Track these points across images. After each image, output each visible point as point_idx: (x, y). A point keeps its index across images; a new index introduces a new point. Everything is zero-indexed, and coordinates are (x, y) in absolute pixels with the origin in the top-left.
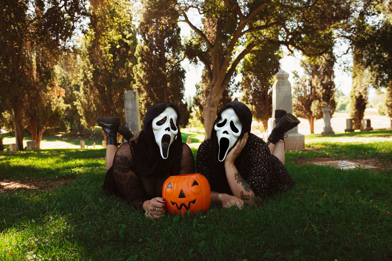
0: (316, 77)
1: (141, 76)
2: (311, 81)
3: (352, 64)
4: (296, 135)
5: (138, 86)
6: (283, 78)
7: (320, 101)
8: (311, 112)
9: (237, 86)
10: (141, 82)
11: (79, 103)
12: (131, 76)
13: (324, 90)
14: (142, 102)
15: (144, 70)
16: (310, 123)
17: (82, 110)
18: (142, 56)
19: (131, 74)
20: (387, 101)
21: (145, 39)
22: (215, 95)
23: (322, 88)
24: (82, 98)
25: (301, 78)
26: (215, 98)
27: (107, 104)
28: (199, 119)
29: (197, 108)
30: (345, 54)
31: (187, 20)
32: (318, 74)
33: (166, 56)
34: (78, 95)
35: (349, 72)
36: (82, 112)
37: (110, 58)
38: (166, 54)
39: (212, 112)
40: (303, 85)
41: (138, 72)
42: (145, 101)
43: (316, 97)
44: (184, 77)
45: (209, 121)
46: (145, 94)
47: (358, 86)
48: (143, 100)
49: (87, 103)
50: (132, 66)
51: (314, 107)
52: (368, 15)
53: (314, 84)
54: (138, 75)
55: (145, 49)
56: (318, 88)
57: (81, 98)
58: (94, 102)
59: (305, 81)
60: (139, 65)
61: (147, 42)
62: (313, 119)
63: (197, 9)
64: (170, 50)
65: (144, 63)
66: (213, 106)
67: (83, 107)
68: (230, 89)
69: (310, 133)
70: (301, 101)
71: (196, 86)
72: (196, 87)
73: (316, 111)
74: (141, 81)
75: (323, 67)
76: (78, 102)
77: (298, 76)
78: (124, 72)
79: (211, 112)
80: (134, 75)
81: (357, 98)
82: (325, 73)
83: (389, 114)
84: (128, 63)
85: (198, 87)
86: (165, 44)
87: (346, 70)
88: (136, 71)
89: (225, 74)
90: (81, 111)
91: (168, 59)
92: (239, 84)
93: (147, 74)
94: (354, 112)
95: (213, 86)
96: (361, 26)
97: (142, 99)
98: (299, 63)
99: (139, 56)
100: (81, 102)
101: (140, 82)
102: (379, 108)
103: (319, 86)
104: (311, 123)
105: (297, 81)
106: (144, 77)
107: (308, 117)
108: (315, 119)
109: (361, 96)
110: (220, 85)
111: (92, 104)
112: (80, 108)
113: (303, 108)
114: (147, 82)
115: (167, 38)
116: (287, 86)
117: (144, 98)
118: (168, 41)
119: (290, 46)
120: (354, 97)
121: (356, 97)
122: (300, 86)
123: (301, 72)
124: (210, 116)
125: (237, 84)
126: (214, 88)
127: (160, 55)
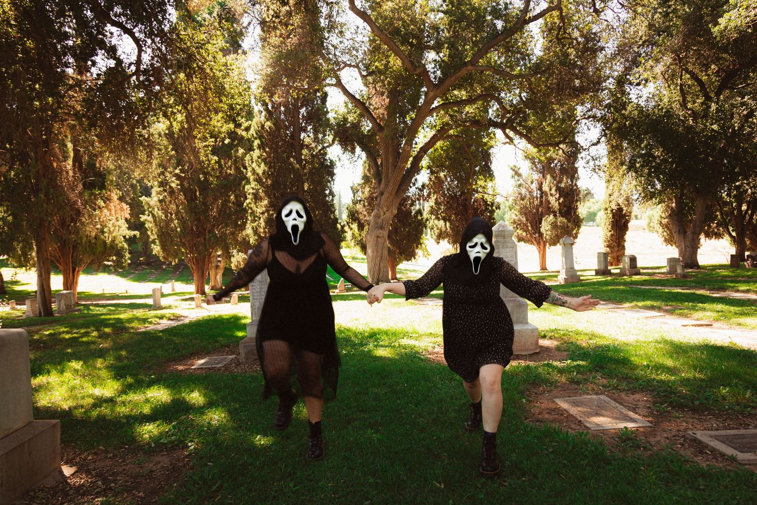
0: (548, 177)
1: (260, 171)
2: (542, 184)
3: (605, 161)
4: (525, 327)
5: (253, 189)
6: (504, 237)
7: (555, 216)
8: (541, 235)
9: (420, 190)
10: (258, 182)
11: (150, 218)
12: (242, 172)
13: (562, 199)
14: (261, 216)
15: (264, 160)
16: (539, 252)
17: (155, 230)
18: (260, 137)
19: (242, 169)
20: (661, 217)
21: (267, 110)
22: (385, 209)
23: (558, 196)
24: (156, 209)
25: (524, 177)
26: (384, 214)
27: (199, 220)
28: (358, 244)
29: (355, 226)
30: (593, 145)
31: (339, 84)
32: (551, 171)
33: (302, 137)
34: (149, 204)
35: (601, 174)
36: (154, 232)
37: (213, 162)
38: (303, 135)
39: (380, 237)
40: (527, 190)
41: (254, 165)
42: (266, 214)
43: (549, 210)
44: (332, 174)
45: (375, 252)
46: (266, 202)
47: (616, 194)
48: (263, 213)
49: (163, 217)
50: (245, 155)
51: (546, 227)
52: (631, 84)
53: (545, 188)
54: (253, 169)
55: (268, 128)
56: (551, 195)
57: (154, 209)
58: (176, 215)
59: (532, 183)
60: (256, 153)
61: (270, 115)
62: (545, 246)
63: (356, 69)
64: (309, 128)
65: (264, 149)
66: (381, 228)
67: (156, 225)
68: (409, 194)
69: (540, 268)
70: (525, 214)
71: (352, 188)
72: (353, 191)
73: (549, 233)
74: (259, 180)
75: (559, 161)
76: (149, 215)
77: (519, 175)
78: (230, 164)
79: (378, 237)
80: (247, 169)
81: (614, 211)
82: (563, 171)
83: (663, 239)
84: (237, 150)
85: (355, 191)
86: (301, 117)
87: (597, 170)
88: (250, 163)
89: (401, 175)
90: (152, 230)
91: (306, 143)
92: (423, 186)
93: (269, 168)
94: (609, 234)
95: (382, 194)
96: (619, 104)
97: (261, 211)
98: (521, 155)
99: (256, 138)
100: (153, 216)
101: (256, 183)
102: (648, 220)
103: (553, 191)
104: (542, 253)
105: (519, 182)
106: (264, 173)
107: (536, 241)
108: (548, 245)
109: (620, 210)
110: (394, 193)
111: (172, 220)
112: (150, 225)
113: (527, 227)
114: (269, 182)
115: (304, 109)
116: (511, 249)
117: (264, 209)
118: (305, 114)
119: (507, 131)
120: (609, 211)
121: (612, 211)
122: (523, 191)
123: (525, 167)
124: (377, 244)
125: (420, 187)
126: (384, 198)
127: (292, 136)
